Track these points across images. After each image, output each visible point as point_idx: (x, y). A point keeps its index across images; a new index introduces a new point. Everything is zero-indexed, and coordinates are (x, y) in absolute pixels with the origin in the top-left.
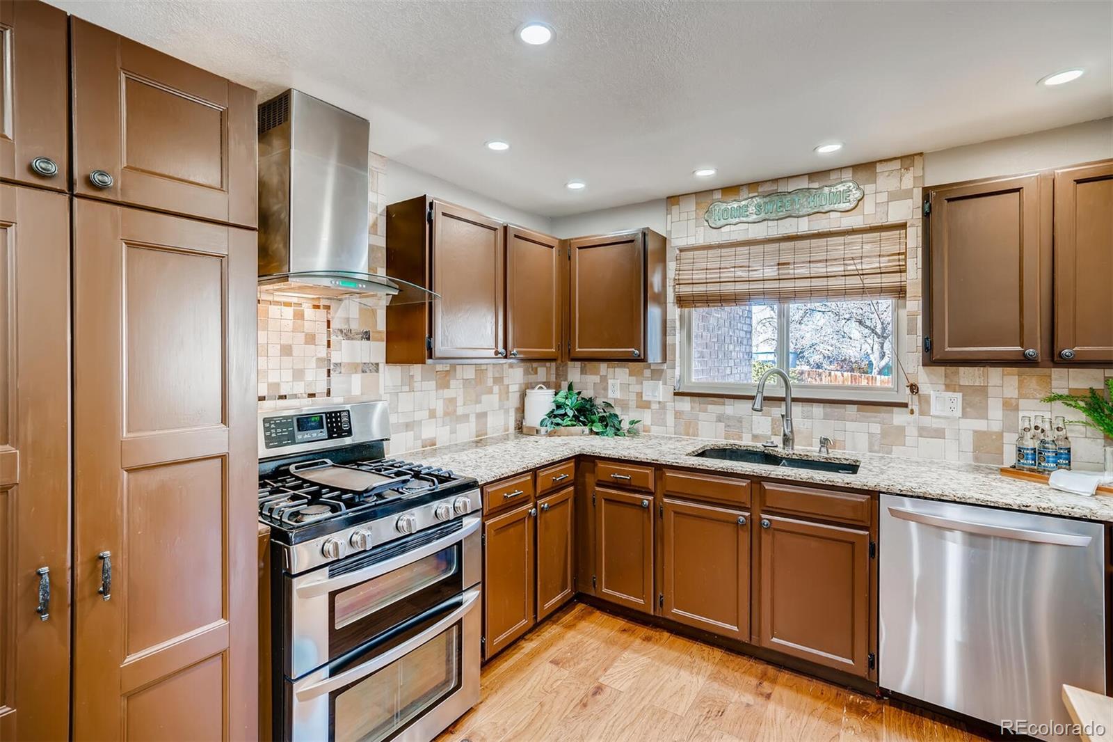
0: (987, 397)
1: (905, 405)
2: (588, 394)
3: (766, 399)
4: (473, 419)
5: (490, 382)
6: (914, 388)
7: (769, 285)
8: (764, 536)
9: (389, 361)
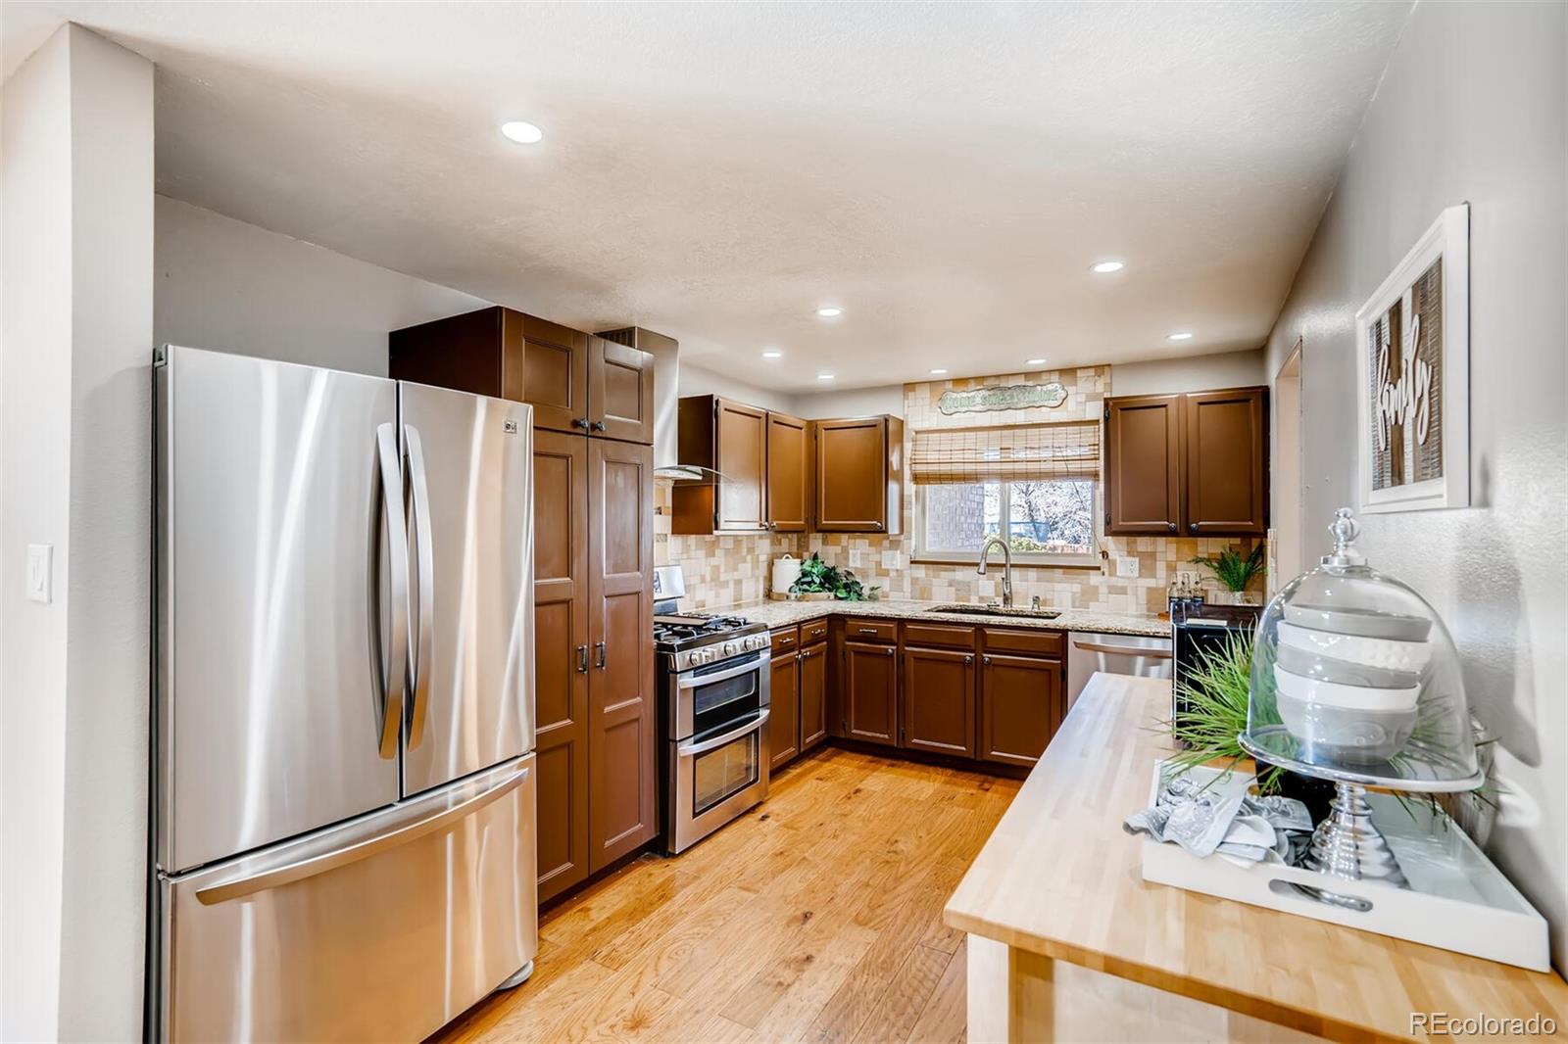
0: (1155, 560)
1: (1098, 568)
2: (830, 563)
3: (988, 565)
4: (731, 584)
5: (744, 551)
6: (1105, 554)
7: (993, 467)
8: (985, 671)
9: (674, 532)
